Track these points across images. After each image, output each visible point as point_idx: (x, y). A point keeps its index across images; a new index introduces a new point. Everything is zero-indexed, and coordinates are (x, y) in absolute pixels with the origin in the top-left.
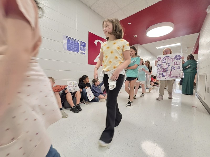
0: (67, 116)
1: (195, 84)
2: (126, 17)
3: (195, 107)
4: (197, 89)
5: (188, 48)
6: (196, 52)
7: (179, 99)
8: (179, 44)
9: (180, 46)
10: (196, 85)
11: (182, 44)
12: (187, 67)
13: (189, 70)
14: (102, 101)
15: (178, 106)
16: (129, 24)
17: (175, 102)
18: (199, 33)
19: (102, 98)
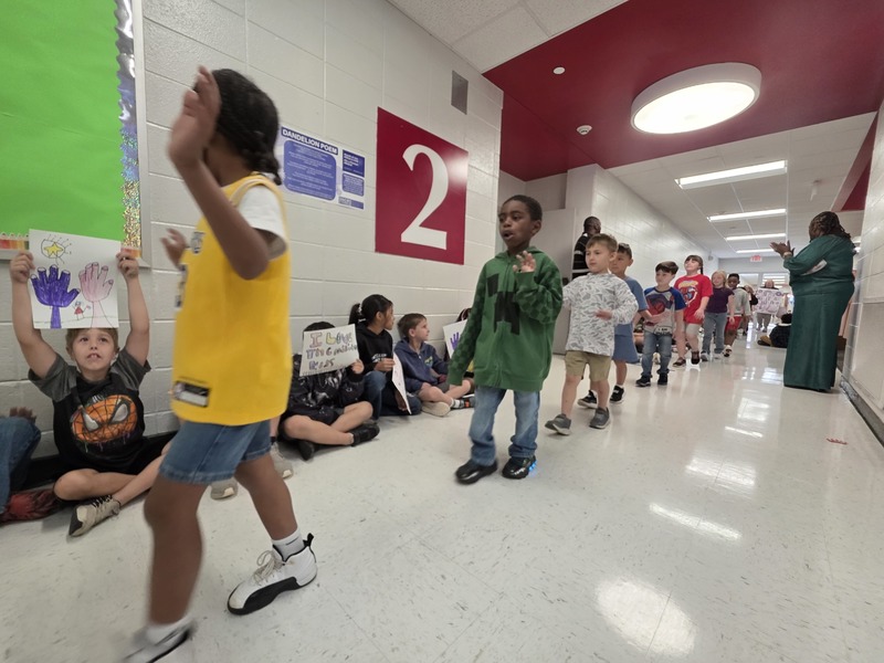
0: (287, 473)
2: (544, 39)
3: (841, 443)
4: (850, 366)
5: (817, 182)
6: (856, 200)
7: (766, 406)
8: (779, 166)
9: (785, 175)
10: (847, 346)
11: (790, 166)
12: (815, 269)
13: (822, 284)
14: (434, 411)
15: (760, 435)
16: (559, 71)
17: (747, 421)
18: (873, 115)
19: (433, 397)
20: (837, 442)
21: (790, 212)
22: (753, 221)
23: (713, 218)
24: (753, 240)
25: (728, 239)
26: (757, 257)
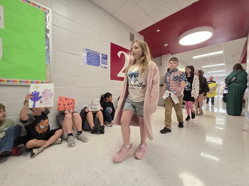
0: (87, 140)
1: (244, 101)
2: (154, 23)
3: (246, 131)
4: (247, 108)
5: (233, 56)
6: (244, 60)
7: (224, 120)
8: (221, 52)
9: (223, 55)
10: (246, 102)
11: (224, 52)
12: (232, 80)
15: (223, 129)
16: (158, 31)
18: (246, 38)
20: (245, 130)
21: (226, 64)
22: (215, 67)
23: (203, 67)
24: (216, 72)
25: (208, 72)
26: (217, 77)
